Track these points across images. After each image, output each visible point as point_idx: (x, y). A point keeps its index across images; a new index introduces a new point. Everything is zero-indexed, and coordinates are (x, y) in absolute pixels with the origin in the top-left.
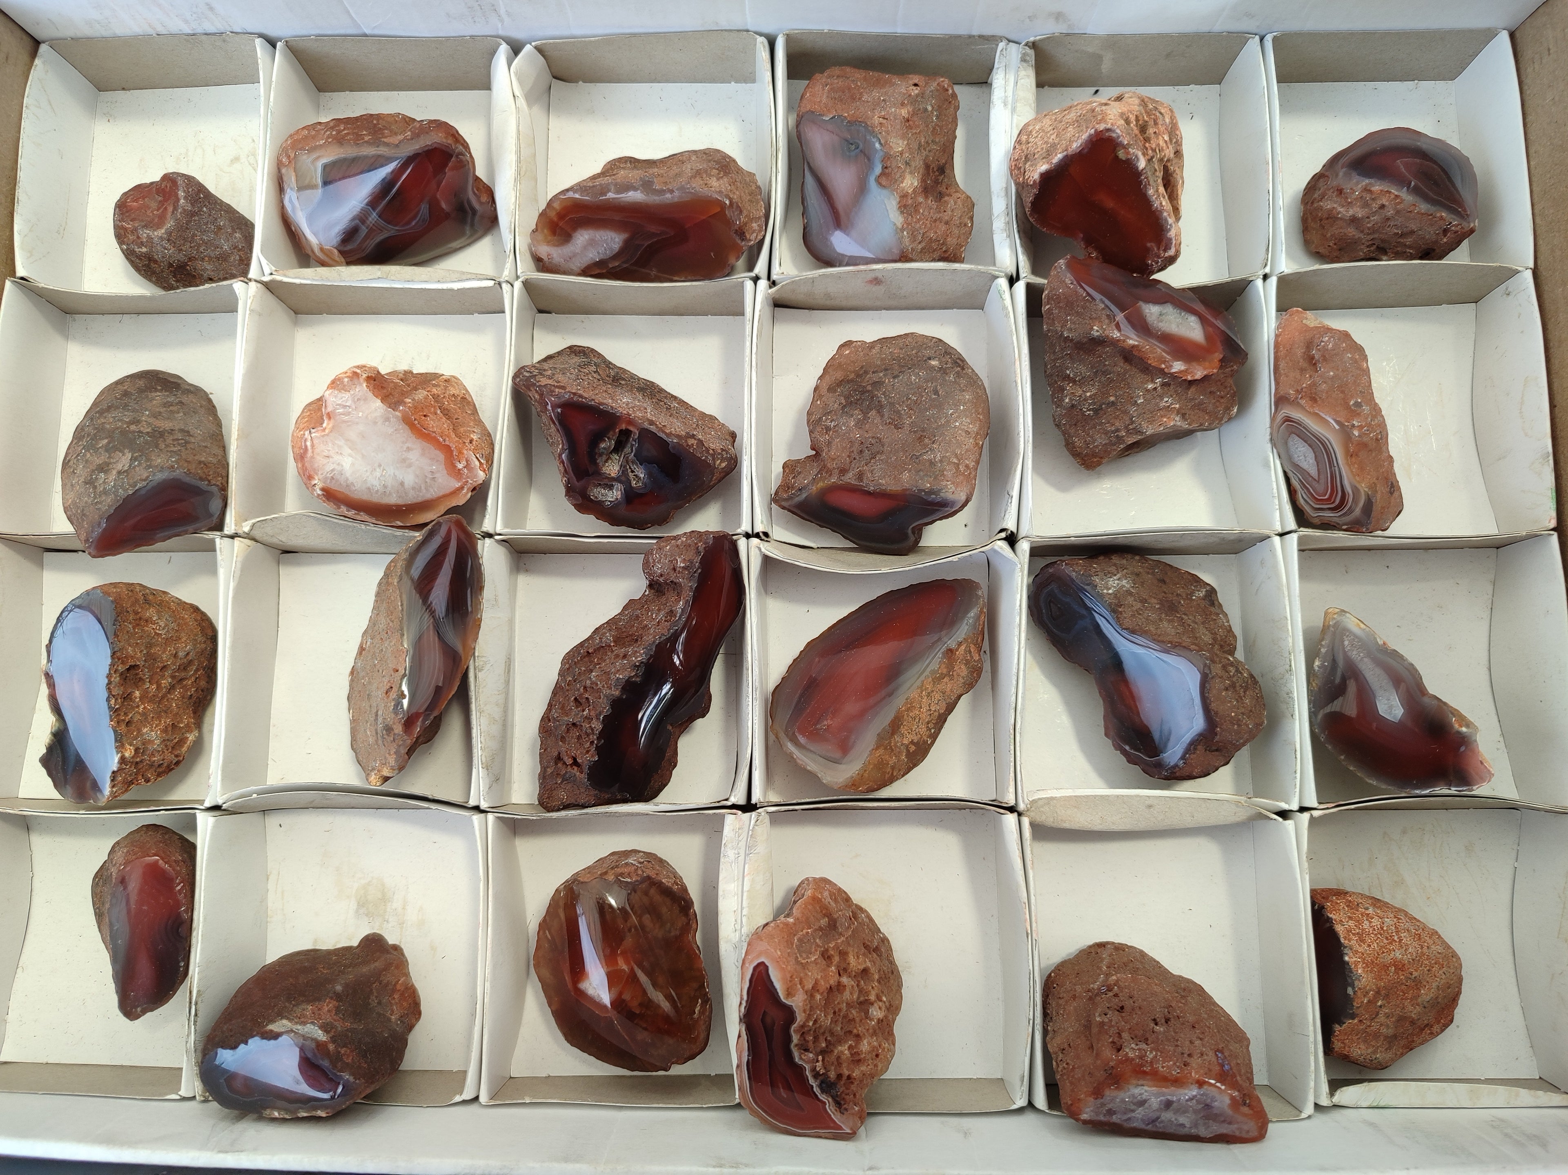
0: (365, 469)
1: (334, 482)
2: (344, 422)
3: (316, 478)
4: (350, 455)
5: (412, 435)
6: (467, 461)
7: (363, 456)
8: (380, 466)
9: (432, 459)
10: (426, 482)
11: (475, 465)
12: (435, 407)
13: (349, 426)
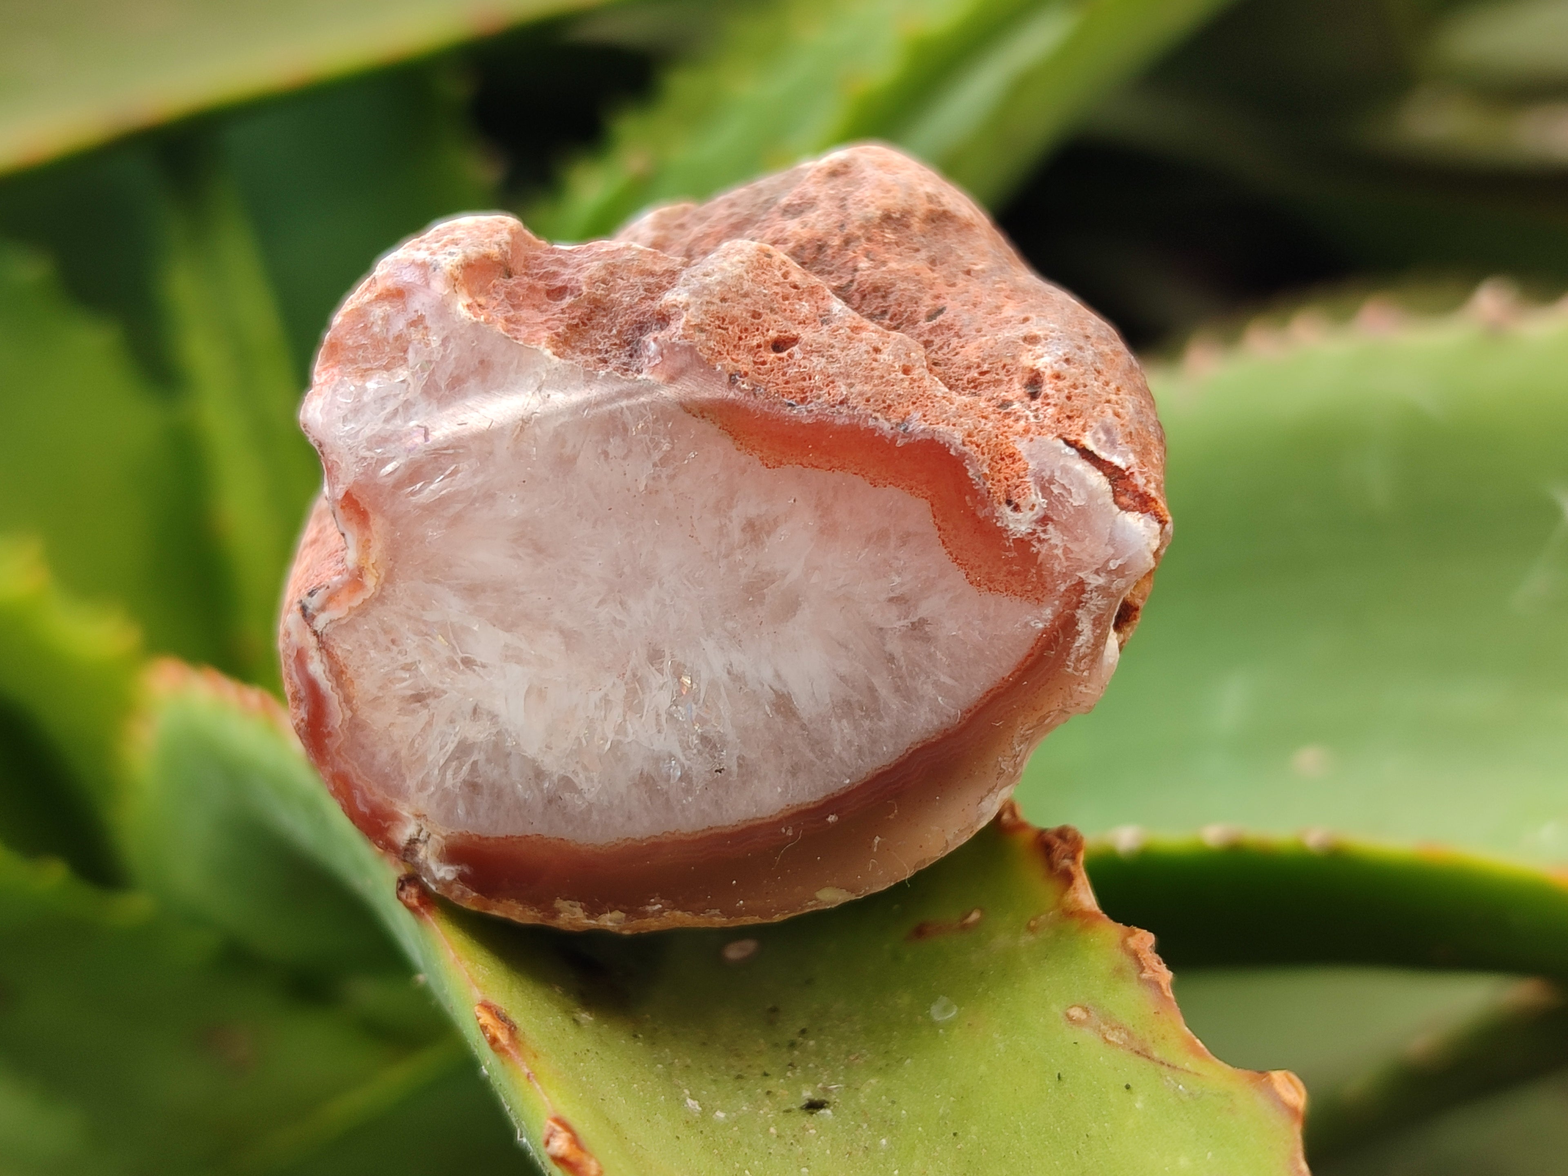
0: (596, 696)
1: (484, 802)
2: (432, 509)
3: (405, 810)
4: (513, 656)
5: (744, 459)
6: (1045, 485)
7: (569, 638)
8: (655, 656)
9: (880, 538)
10: (891, 658)
11: (1092, 495)
12: (813, 291)
13: (456, 520)
